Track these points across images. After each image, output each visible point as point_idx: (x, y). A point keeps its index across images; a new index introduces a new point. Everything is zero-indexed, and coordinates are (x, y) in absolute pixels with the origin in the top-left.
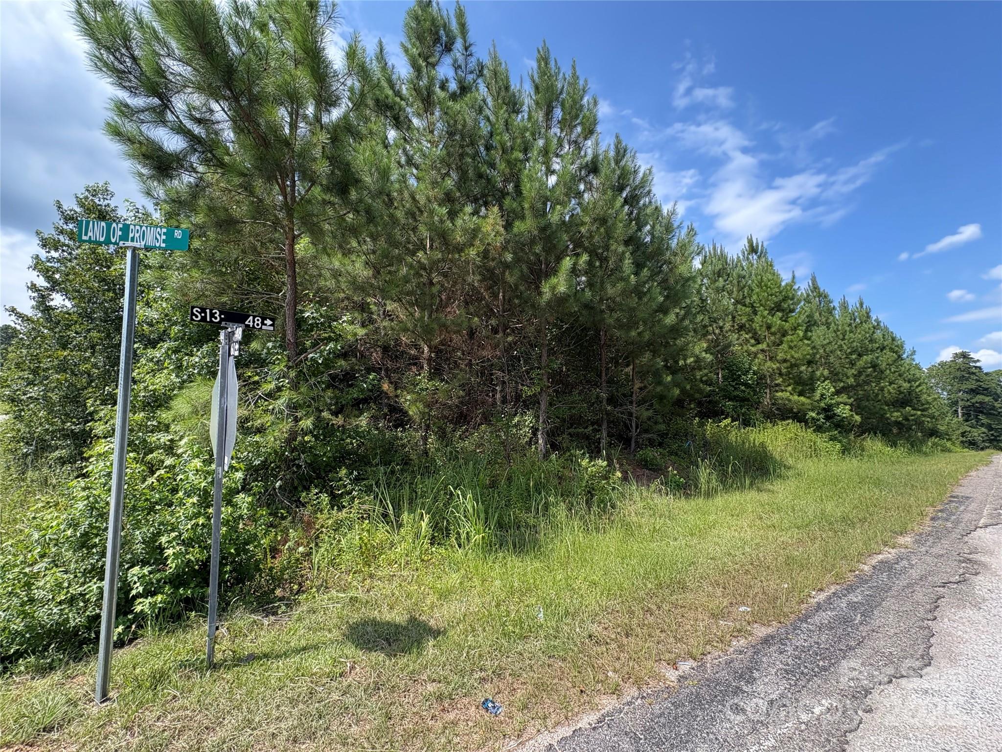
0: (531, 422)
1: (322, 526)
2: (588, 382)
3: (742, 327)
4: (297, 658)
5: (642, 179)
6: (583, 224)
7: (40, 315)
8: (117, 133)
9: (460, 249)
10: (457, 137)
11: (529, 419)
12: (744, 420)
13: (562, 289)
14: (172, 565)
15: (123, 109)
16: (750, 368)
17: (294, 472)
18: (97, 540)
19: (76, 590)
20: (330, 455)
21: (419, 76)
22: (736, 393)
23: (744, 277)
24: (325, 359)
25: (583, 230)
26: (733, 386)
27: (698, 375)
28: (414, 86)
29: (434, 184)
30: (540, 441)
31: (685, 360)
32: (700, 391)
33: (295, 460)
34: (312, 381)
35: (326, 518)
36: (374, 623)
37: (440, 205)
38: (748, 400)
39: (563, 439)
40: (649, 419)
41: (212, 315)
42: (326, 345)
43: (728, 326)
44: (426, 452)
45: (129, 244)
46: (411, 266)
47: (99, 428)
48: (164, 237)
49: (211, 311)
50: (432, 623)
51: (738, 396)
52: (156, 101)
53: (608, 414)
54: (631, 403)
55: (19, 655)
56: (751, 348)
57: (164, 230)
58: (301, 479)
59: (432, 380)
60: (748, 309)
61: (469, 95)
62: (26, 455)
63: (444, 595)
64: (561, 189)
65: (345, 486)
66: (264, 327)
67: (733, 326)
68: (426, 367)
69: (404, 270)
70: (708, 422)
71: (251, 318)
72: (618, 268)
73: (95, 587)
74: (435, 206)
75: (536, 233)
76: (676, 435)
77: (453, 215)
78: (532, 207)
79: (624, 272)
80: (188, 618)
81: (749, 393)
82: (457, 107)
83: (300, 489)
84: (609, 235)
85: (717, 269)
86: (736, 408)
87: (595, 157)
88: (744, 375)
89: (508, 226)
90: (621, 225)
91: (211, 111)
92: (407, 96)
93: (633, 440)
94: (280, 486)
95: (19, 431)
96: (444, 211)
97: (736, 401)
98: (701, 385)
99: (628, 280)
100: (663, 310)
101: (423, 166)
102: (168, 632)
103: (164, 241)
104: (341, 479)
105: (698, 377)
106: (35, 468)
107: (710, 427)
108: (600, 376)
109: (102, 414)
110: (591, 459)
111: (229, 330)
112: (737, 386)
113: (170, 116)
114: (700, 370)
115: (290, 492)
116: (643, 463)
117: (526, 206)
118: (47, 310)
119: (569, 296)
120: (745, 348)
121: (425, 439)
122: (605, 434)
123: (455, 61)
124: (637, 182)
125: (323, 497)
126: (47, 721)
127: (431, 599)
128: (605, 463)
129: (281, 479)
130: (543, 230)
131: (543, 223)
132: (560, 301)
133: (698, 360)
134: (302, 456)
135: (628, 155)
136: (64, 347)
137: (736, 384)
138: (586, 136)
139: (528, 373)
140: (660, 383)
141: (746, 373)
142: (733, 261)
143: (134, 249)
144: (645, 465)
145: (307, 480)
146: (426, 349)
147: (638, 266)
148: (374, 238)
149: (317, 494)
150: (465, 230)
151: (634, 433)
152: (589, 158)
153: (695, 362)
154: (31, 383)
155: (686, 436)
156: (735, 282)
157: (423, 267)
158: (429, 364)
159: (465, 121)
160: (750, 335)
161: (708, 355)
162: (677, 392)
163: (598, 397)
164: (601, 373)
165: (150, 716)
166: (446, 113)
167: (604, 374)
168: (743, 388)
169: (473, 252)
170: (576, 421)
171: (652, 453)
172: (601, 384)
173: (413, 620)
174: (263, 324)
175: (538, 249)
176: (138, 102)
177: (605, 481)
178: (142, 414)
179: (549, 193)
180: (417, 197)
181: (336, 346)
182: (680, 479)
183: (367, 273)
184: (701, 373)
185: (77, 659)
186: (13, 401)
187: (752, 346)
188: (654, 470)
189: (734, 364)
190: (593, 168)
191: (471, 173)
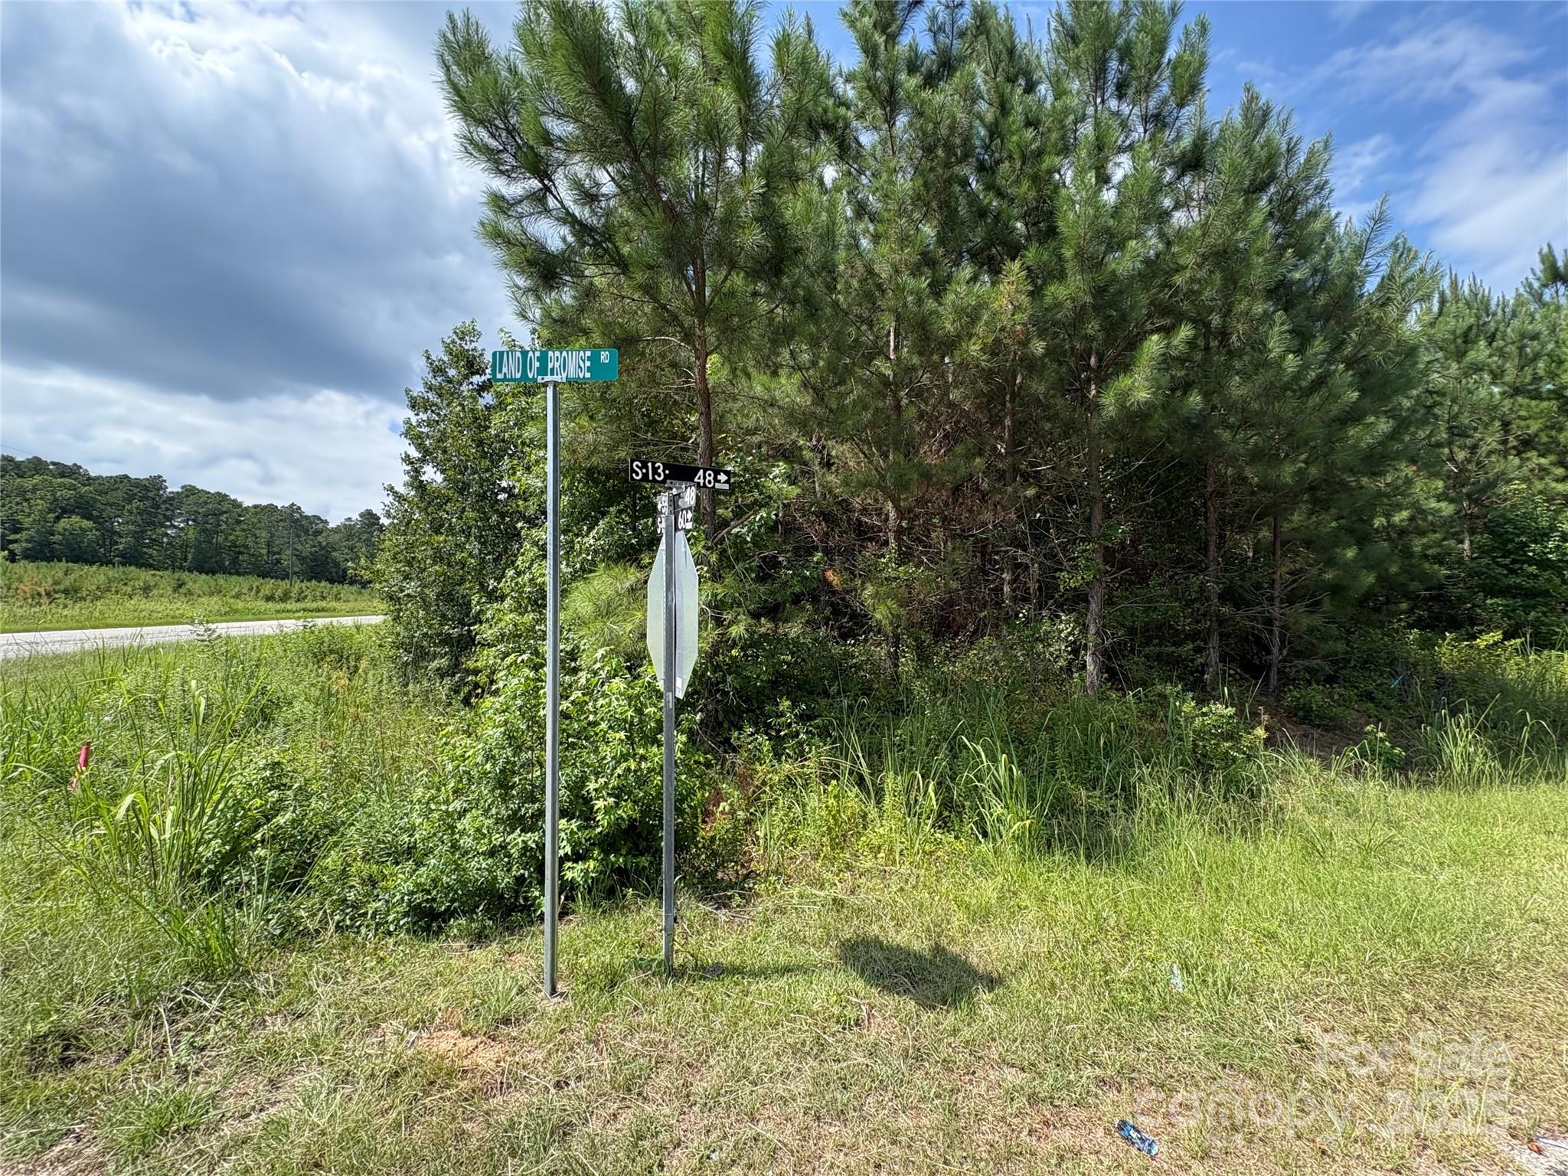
0: (1070, 634)
1: (764, 783)
2: (1179, 561)
3: (1527, 444)
4: (782, 982)
5: (1308, 161)
6: (1180, 269)
7: (413, 493)
8: (497, 236)
9: (950, 344)
10: (940, 152)
11: (1066, 626)
12: (1536, 634)
13: (1143, 395)
14: (603, 821)
15: (500, 204)
16: (1553, 528)
17: (718, 701)
18: (516, 779)
19: (497, 839)
20: (764, 678)
21: (874, 65)
22: (1513, 580)
23: (1535, 337)
24: (754, 535)
25: (1179, 280)
26: (1505, 566)
27: (1418, 545)
28: (868, 81)
29: (904, 240)
30: (1090, 667)
31: (1388, 516)
32: (1424, 577)
33: (718, 683)
34: (739, 567)
35: (771, 772)
36: (877, 943)
37: (913, 274)
38: (1546, 593)
39: (1135, 665)
40: (1311, 630)
41: (655, 471)
42: (756, 513)
43: (1492, 441)
44: (896, 678)
45: (548, 378)
46: (867, 384)
47: (487, 633)
48: (588, 364)
49: (653, 464)
50: (974, 960)
51: (1518, 587)
52: (535, 184)
53: (1222, 621)
54: (1271, 599)
55: (450, 913)
56: (1554, 484)
57: (588, 353)
58: (728, 711)
59: (904, 563)
60: (1545, 404)
61: (958, 74)
62: (406, 664)
63: (982, 916)
64: (1133, 211)
65: (789, 726)
66: (718, 486)
67: (1504, 442)
68: (893, 544)
69: (858, 391)
70: (1444, 639)
71: (701, 472)
72: (1259, 345)
73: (520, 840)
74: (905, 278)
75: (1088, 299)
76: (1366, 662)
77: (938, 289)
78: (1079, 255)
79: (1270, 351)
80: (624, 896)
81: (1549, 580)
82: (939, 99)
83: (726, 725)
84: (1232, 283)
85: (1463, 325)
86: (1513, 611)
87: (1201, 137)
88: (1535, 542)
89: (1036, 294)
90: (1261, 260)
91: (598, 185)
92: (855, 101)
93: (1274, 670)
94: (702, 720)
95: (398, 634)
96: (924, 283)
97: (1514, 597)
98: (1427, 566)
99: (1280, 366)
100: (1353, 416)
101: (886, 215)
102: (604, 912)
103: (589, 369)
104: (782, 715)
105: (1418, 549)
106: (418, 681)
107: (1449, 651)
108: (1204, 549)
109: (489, 615)
110: (1201, 702)
111: (674, 492)
112: (1517, 566)
113: (552, 203)
114: (1422, 533)
115: (713, 730)
116: (1301, 713)
117: (1068, 253)
118: (421, 487)
119: (1155, 407)
120: (1539, 486)
121: (895, 657)
122: (1214, 656)
123: (934, 18)
124: (1293, 170)
125: (760, 739)
126: (504, 1011)
127: (959, 919)
128: (1230, 711)
129: (701, 710)
130: (1099, 291)
131: (1101, 280)
132: (1136, 417)
133: (1419, 511)
134: (729, 679)
135: (1272, 123)
136: (437, 532)
137: (1514, 562)
138: (1182, 99)
139: (1065, 550)
140: (1331, 562)
141: (1543, 536)
142: (1505, 305)
143: (556, 384)
144: (1305, 718)
145: (734, 714)
146: (892, 515)
147: (1301, 339)
148: (814, 343)
149: (752, 734)
150: (960, 311)
151: (1276, 654)
152: (1186, 142)
153: (1412, 519)
154: (407, 577)
155: (1391, 664)
156: (1512, 349)
157: (885, 382)
158: (898, 539)
159: (954, 118)
160: (1552, 458)
161: (1443, 505)
162: (1370, 579)
163: (1202, 589)
164: (1207, 544)
165: (616, 1028)
166: (921, 114)
167: (1212, 548)
168: (1533, 569)
169: (974, 348)
170: (1158, 632)
171: (1316, 696)
172: (1207, 568)
173: (938, 950)
174: (716, 480)
175: (1092, 327)
176: (513, 189)
177: (1229, 744)
178: (532, 616)
179: (1111, 222)
180: (877, 268)
181: (768, 514)
182: (1393, 748)
183: (805, 400)
184: (1425, 540)
185: (511, 930)
186: (391, 598)
187: (1557, 481)
188: (1327, 729)
189: (1509, 521)
190: (1193, 162)
191: (963, 211)
